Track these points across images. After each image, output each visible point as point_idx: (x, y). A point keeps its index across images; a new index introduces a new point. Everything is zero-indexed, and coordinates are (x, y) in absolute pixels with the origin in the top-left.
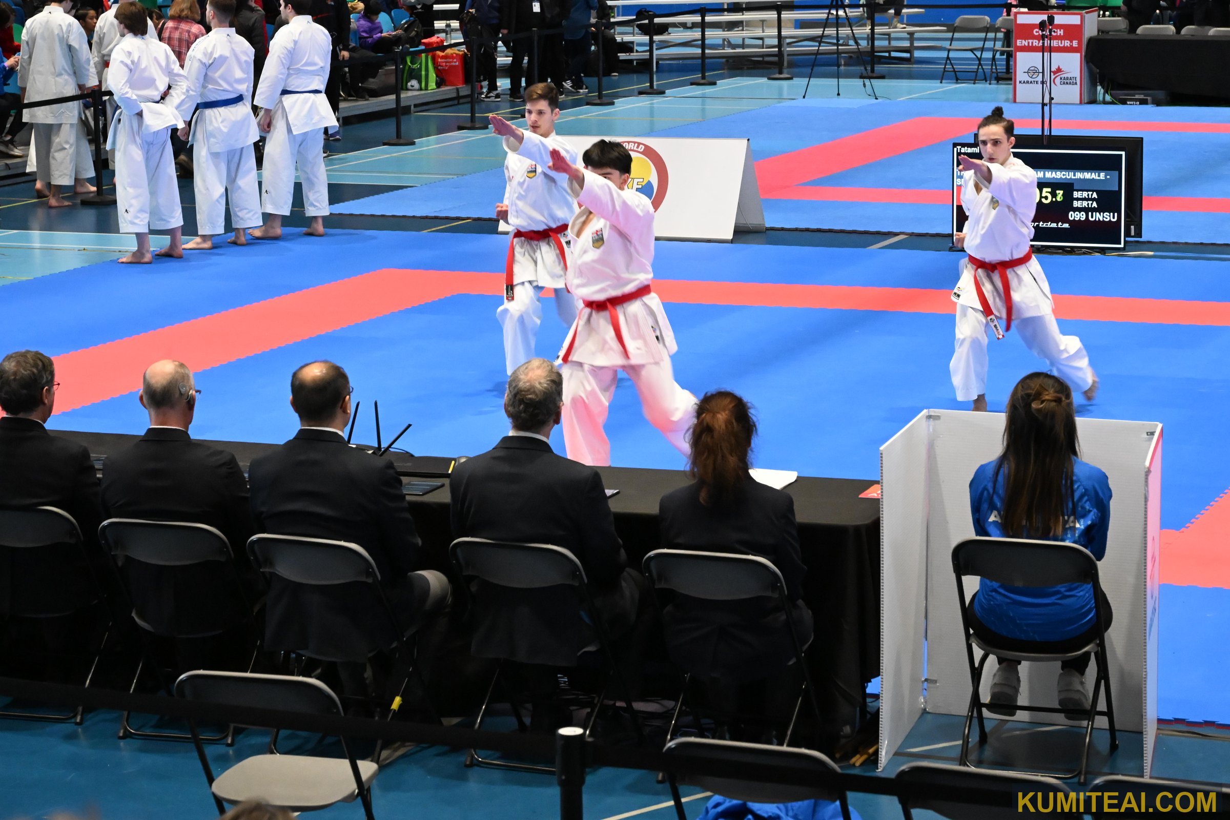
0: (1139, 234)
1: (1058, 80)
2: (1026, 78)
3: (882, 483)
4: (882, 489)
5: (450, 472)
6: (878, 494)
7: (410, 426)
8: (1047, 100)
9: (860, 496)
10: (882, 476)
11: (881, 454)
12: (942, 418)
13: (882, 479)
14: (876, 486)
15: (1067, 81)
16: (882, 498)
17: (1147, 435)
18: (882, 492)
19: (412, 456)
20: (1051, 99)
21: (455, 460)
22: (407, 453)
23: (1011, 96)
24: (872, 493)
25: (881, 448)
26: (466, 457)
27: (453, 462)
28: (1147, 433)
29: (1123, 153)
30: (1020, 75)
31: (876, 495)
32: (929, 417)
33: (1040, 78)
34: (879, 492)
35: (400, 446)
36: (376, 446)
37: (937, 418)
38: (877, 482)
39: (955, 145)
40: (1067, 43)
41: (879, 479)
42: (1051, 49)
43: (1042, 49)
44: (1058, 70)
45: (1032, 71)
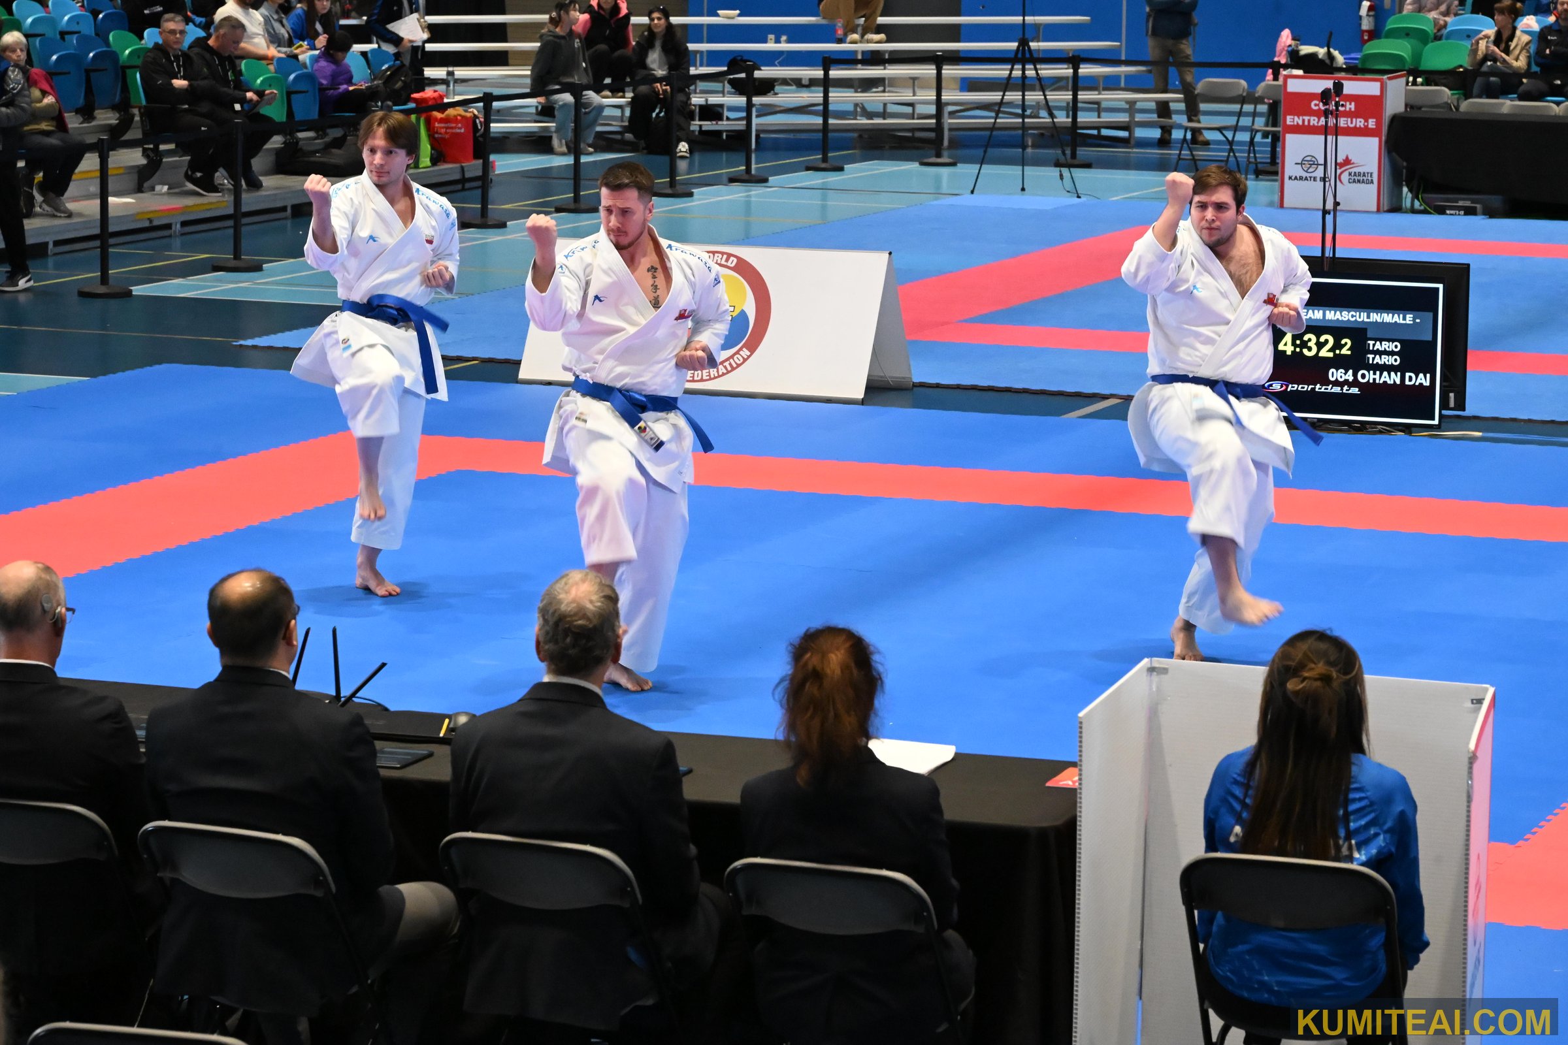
0: (1461, 405)
1: (1345, 177)
2: (1298, 171)
3: (1081, 766)
4: (1080, 775)
5: (442, 735)
6: (1074, 782)
7: (384, 665)
8: (1330, 205)
9: (1048, 784)
10: (1081, 756)
11: (1081, 723)
12: (1170, 671)
13: (1081, 761)
14: (1070, 771)
15: (1360, 179)
16: (1081, 789)
17: (1472, 703)
18: (1080, 779)
19: (386, 709)
20: (1337, 204)
21: (450, 717)
22: (379, 705)
23: (1276, 198)
24: (1066, 780)
25: (1081, 714)
27: (447, 721)
28: (1472, 700)
29: (1441, 286)
30: (1291, 167)
31: (1070, 783)
32: (1151, 670)
33: (1320, 172)
34: (1076, 778)
35: (370, 694)
36: (333, 693)
37: (1164, 671)
38: (1074, 764)
40: (1360, 123)
41: (1075, 759)
42: (1337, 131)
43: (1325, 131)
44: (1347, 161)
45: (1308, 163)
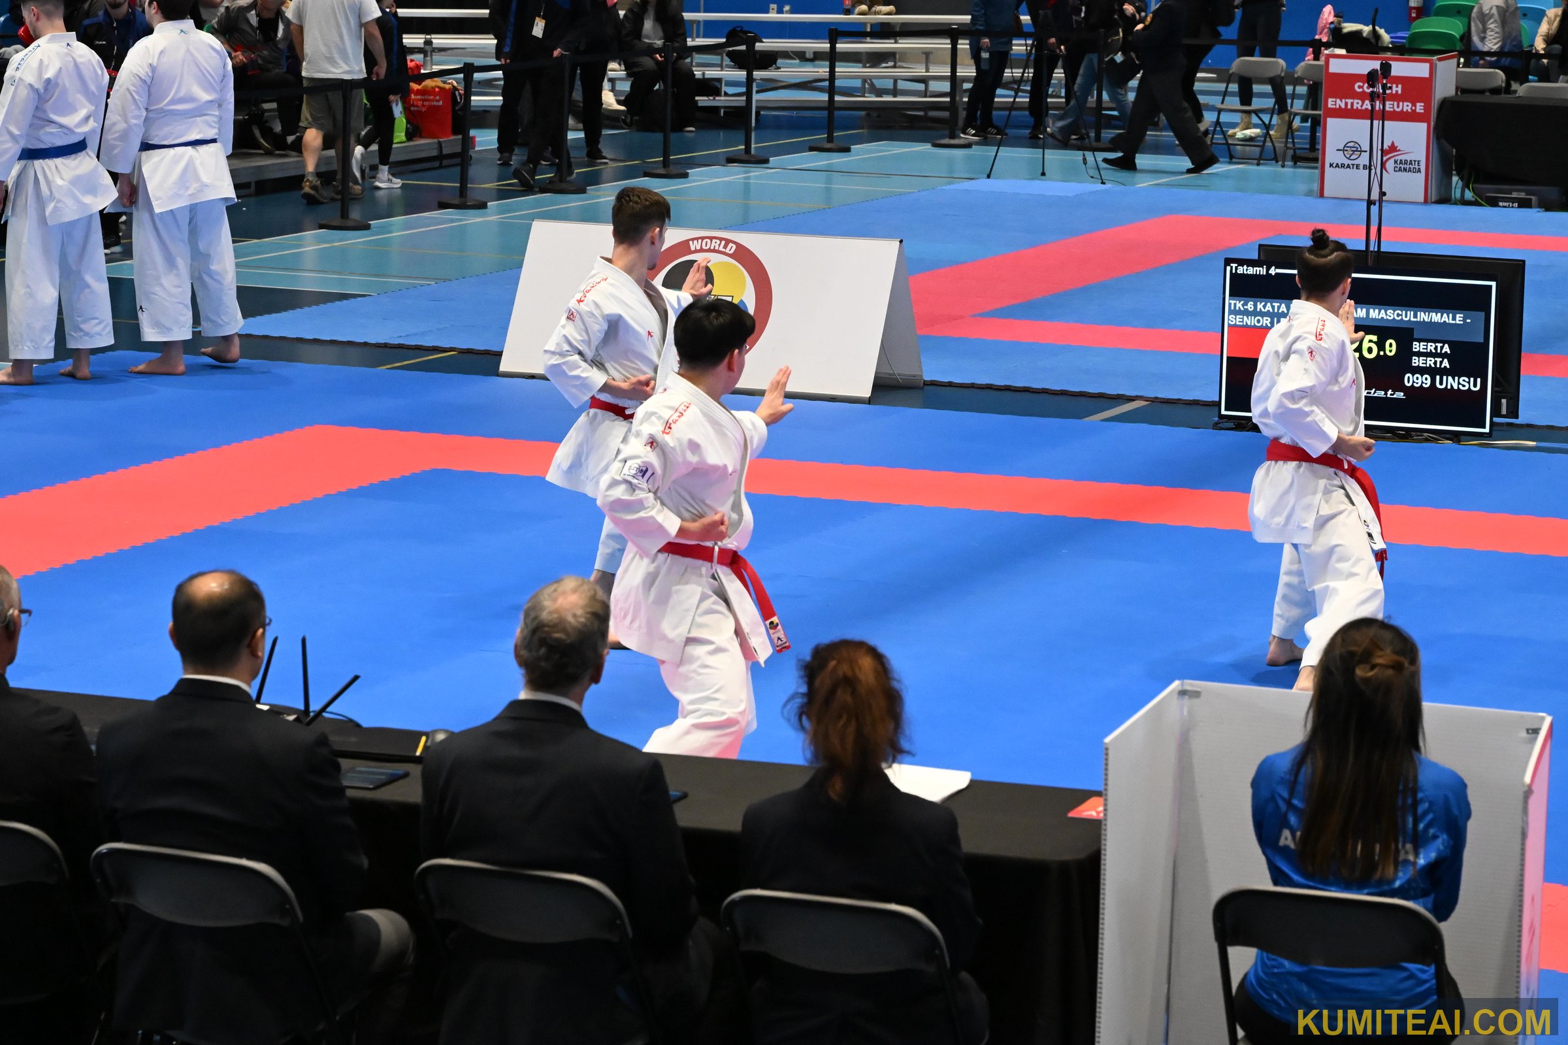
0: (1514, 412)
1: (1392, 165)
2: (1340, 158)
3: (1106, 795)
4: (1105, 805)
5: (418, 753)
6: (1098, 813)
7: (356, 678)
8: (1375, 196)
9: (1070, 815)
10: (1106, 784)
11: (1107, 749)
12: (1202, 695)
13: (1106, 790)
14: (1095, 800)
15: (1406, 167)
16: (1105, 820)
17: (1528, 733)
18: (1105, 810)
19: (358, 725)
20: (1382, 194)
21: (427, 734)
22: (351, 721)
23: (1316, 186)
24: (1090, 810)
25: (1107, 740)
26: (446, 731)
27: (424, 739)
28: (1528, 730)
29: (1494, 284)
30: (1332, 154)
31: (1094, 814)
32: (1183, 693)
33: (1364, 159)
34: (1101, 809)
35: (341, 709)
36: (301, 707)
37: (1196, 694)
38: (1098, 794)
39: (1228, 262)
40: (1407, 107)
41: (1101, 788)
42: (1384, 116)
43: (1371, 115)
44: (1393, 148)
45: (1352, 149)
